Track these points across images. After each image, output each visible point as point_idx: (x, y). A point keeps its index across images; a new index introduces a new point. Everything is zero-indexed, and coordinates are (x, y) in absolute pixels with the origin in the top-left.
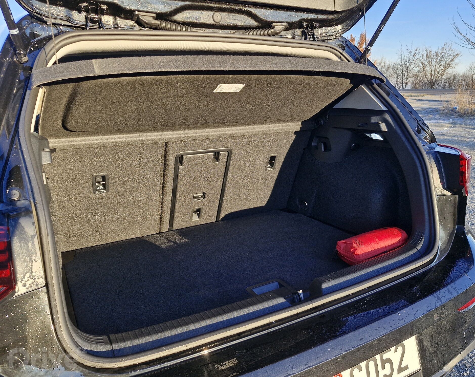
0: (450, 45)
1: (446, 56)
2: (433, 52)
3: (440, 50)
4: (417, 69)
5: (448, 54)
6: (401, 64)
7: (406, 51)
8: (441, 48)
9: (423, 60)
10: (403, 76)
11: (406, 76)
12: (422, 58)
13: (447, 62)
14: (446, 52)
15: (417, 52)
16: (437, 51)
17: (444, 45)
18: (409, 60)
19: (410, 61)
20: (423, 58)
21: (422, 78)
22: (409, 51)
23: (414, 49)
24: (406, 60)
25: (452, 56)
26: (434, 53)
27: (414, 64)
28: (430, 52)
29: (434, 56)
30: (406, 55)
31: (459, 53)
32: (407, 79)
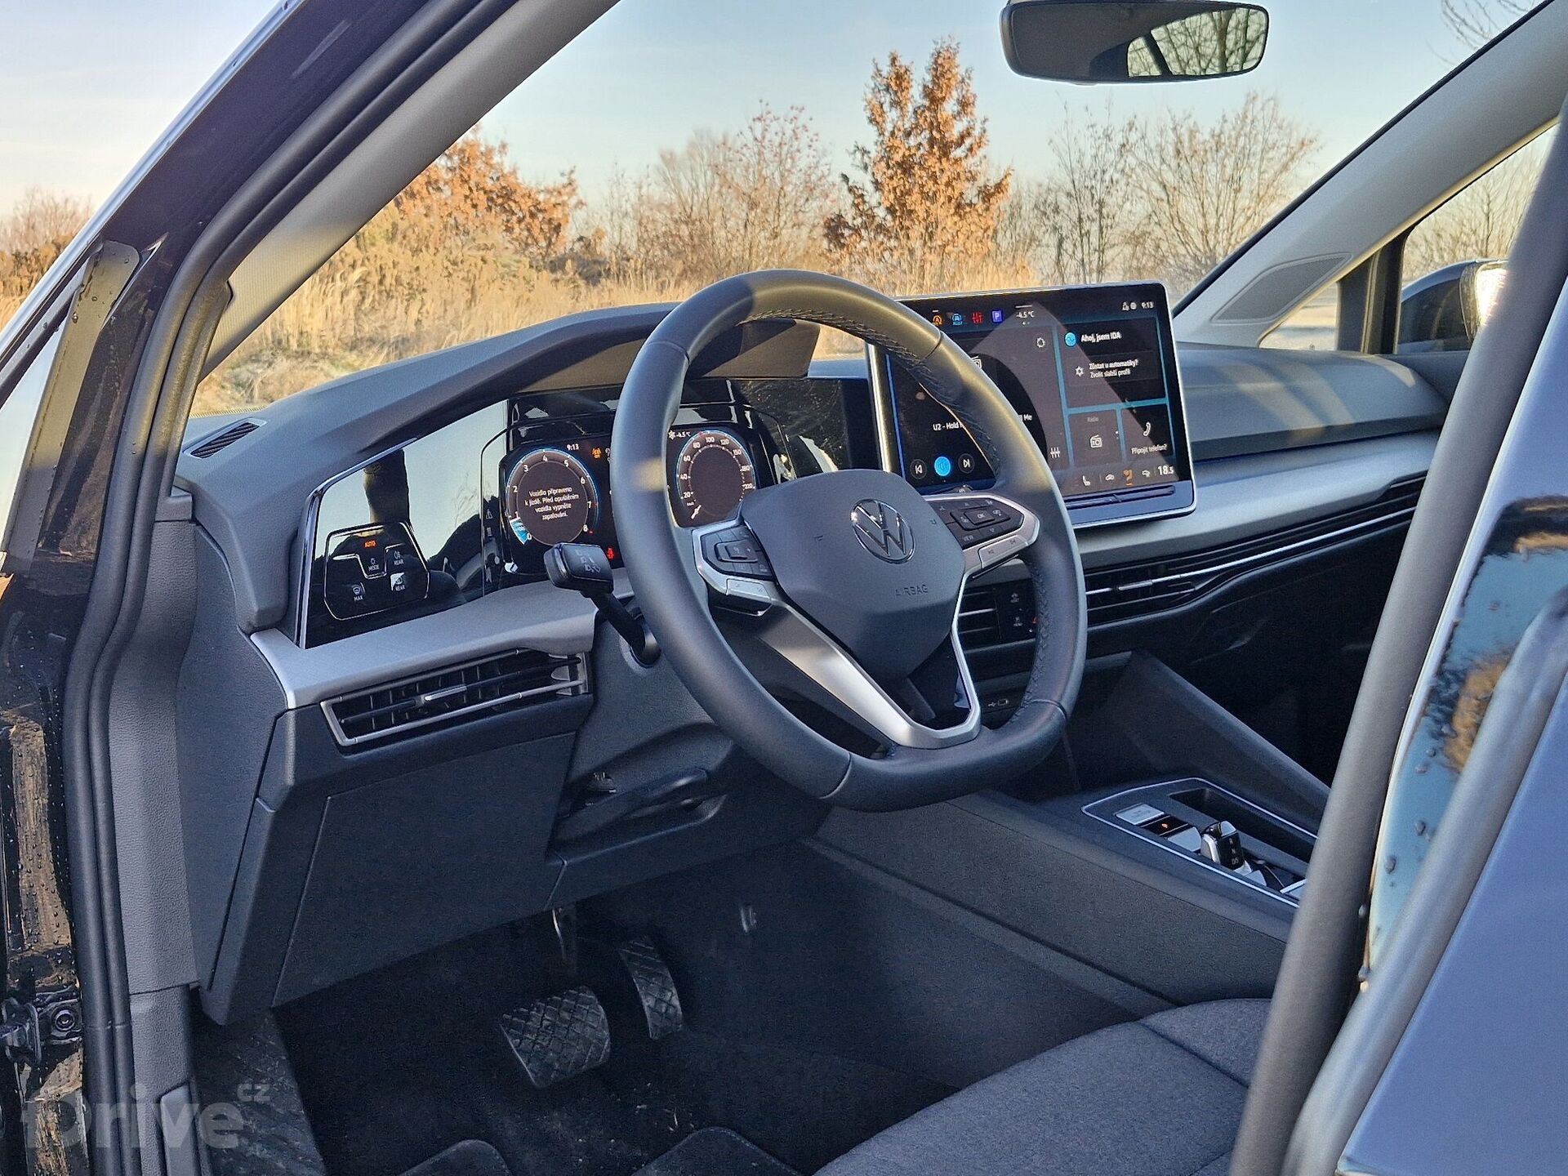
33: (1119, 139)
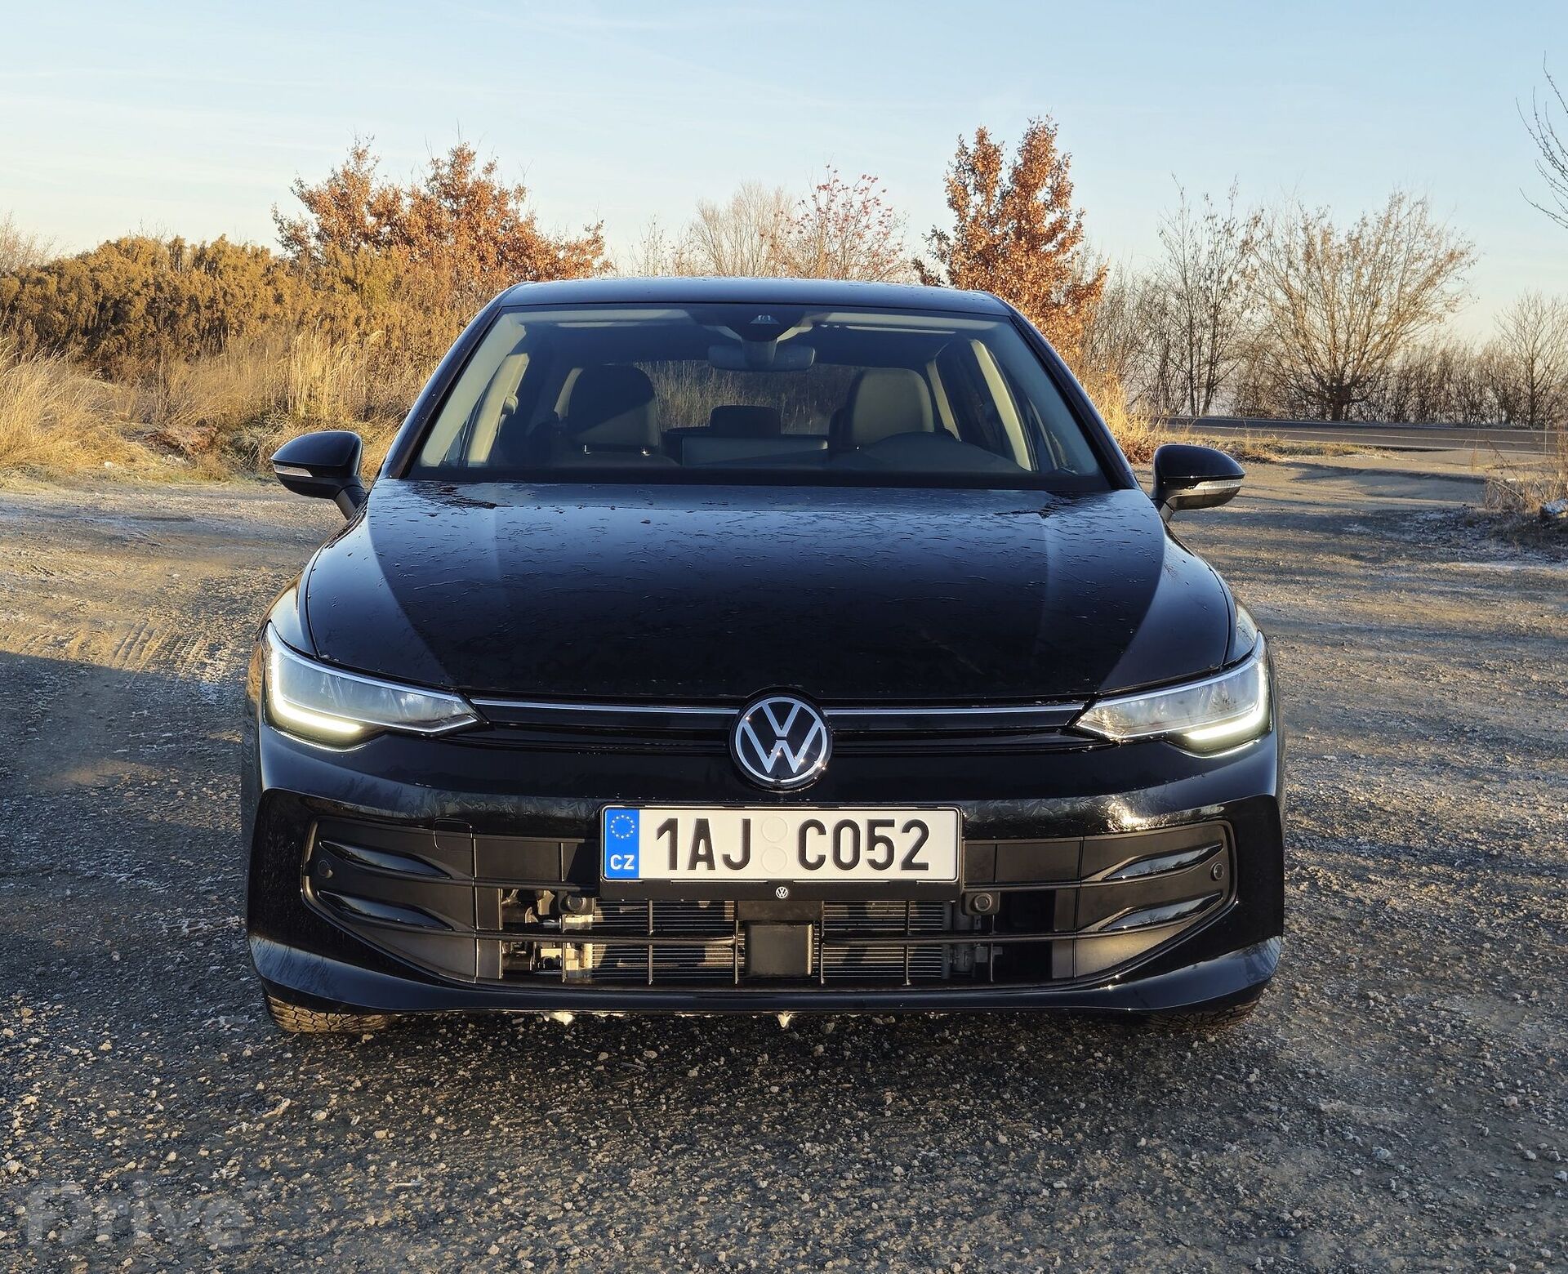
0: (1420, 208)
1: (1400, 258)
2: (1340, 239)
3: (1369, 230)
4: (1260, 318)
5: (1410, 250)
6: (1180, 285)
7: (1206, 226)
8: (1372, 220)
9: (1291, 272)
10: (1195, 349)
11: (1206, 350)
12: (1284, 265)
13: (1408, 289)
14: (1398, 239)
15: (1259, 234)
16: (1355, 235)
17: (1391, 206)
18: (1222, 271)
19: (1225, 278)
20: (1290, 264)
21: (1286, 364)
22: (1220, 227)
23: (1242, 217)
24: (1208, 272)
25: (1430, 261)
26: (1343, 240)
27: (1245, 292)
28: (1326, 236)
29: (1341, 257)
30: (1206, 249)
31: (1461, 247)
32: (1212, 363)
33: (1241, 235)
